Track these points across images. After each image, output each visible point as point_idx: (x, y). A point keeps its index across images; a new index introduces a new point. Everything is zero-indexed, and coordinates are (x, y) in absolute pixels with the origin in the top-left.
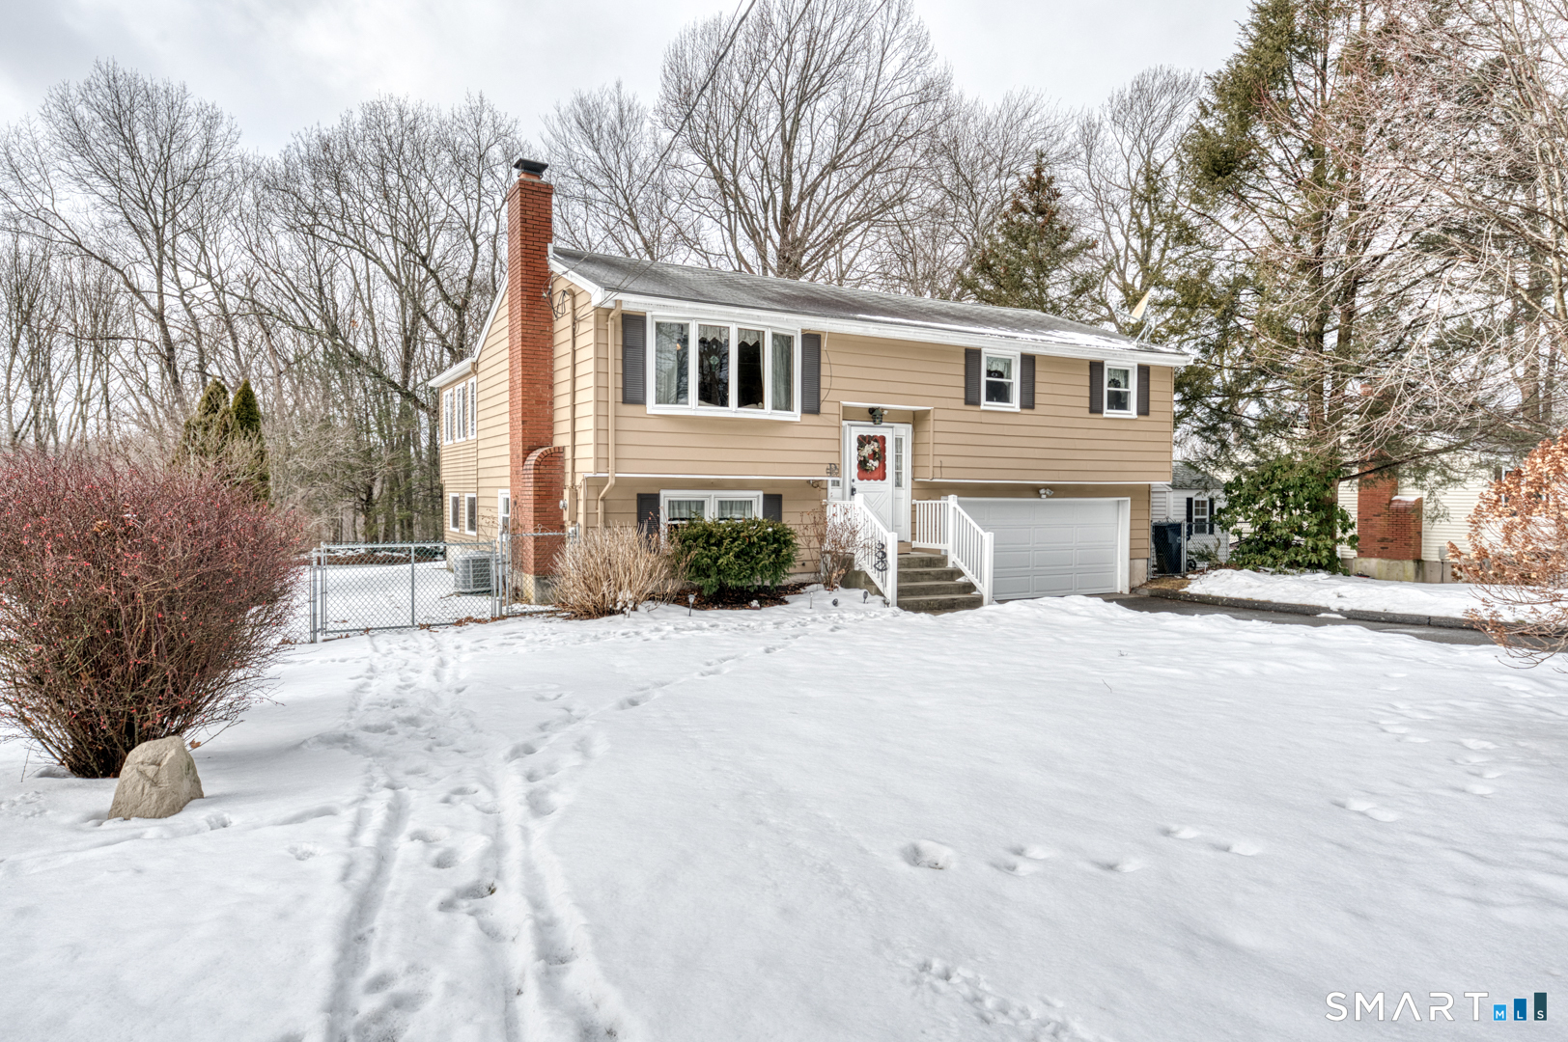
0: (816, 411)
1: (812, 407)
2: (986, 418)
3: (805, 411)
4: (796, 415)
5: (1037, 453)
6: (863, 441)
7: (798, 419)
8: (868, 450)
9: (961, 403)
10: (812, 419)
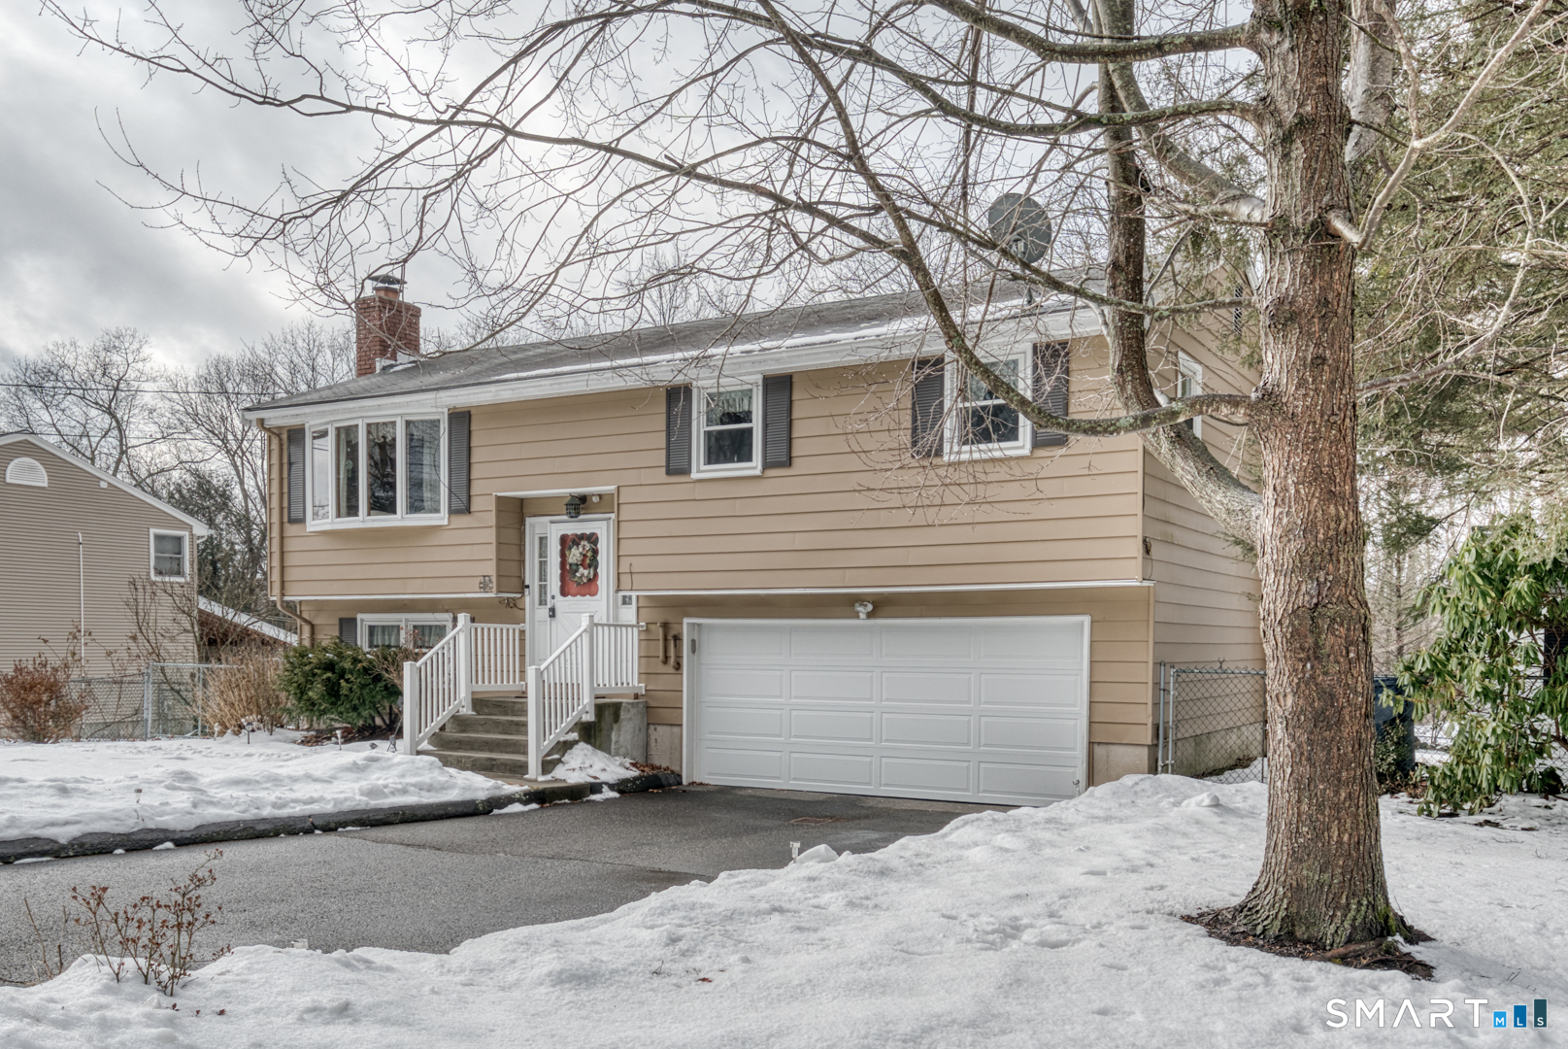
0: (468, 510)
1: (462, 506)
2: (700, 492)
3: (453, 512)
4: (441, 518)
5: (800, 541)
6: (566, 542)
7: (445, 522)
8: (574, 556)
9: (661, 475)
10: (463, 521)
